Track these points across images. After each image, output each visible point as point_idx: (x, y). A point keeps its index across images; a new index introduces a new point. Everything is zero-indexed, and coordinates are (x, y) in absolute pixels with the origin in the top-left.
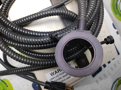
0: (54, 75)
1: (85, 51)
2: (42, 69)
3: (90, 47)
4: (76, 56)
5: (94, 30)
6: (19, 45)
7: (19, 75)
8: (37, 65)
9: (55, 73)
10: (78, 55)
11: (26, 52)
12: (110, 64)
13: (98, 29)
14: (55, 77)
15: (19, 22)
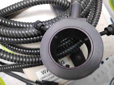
0: (45, 73)
1: (80, 46)
2: (31, 66)
3: (86, 40)
4: (70, 52)
5: (90, 20)
6: (6, 39)
7: (7, 73)
8: (22, 62)
9: (47, 71)
10: (72, 50)
11: (12, 47)
12: (108, 60)
13: (95, 20)
14: (47, 76)
15: (3, 12)
